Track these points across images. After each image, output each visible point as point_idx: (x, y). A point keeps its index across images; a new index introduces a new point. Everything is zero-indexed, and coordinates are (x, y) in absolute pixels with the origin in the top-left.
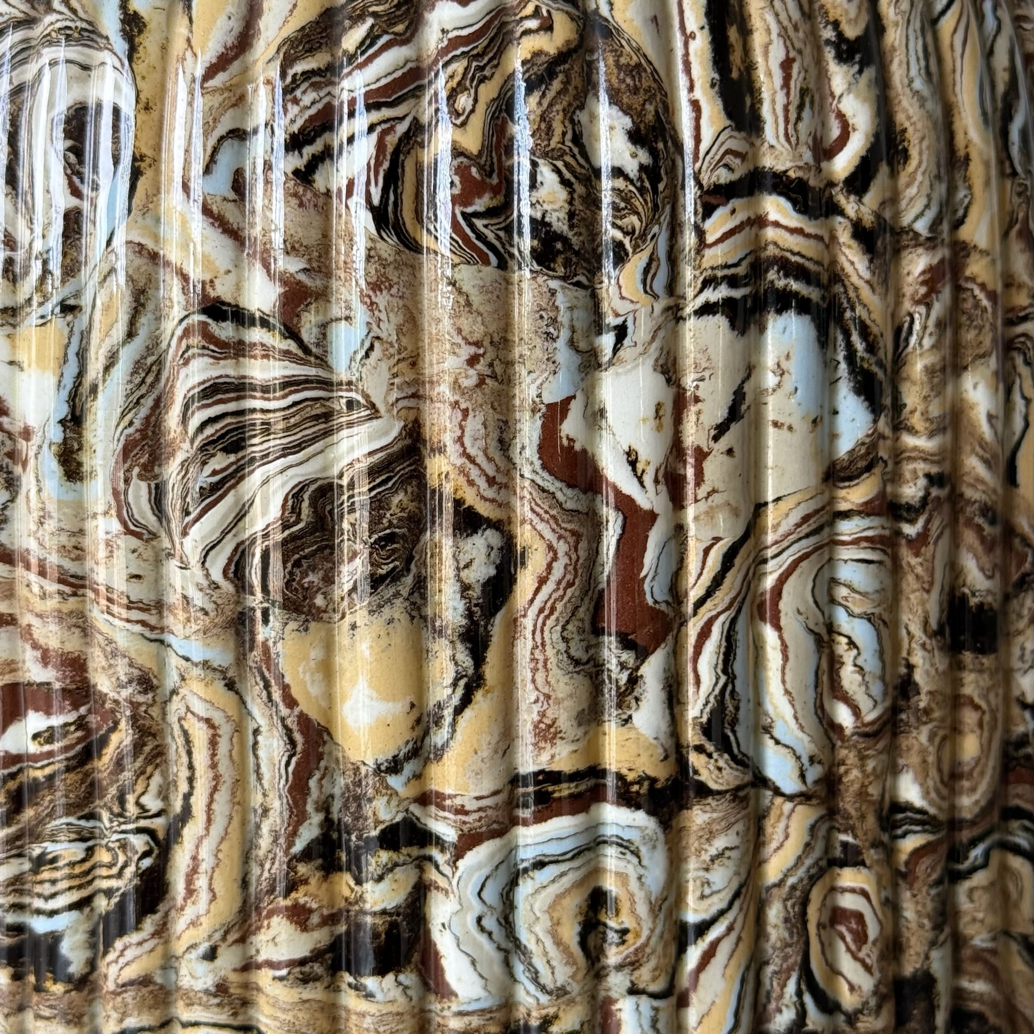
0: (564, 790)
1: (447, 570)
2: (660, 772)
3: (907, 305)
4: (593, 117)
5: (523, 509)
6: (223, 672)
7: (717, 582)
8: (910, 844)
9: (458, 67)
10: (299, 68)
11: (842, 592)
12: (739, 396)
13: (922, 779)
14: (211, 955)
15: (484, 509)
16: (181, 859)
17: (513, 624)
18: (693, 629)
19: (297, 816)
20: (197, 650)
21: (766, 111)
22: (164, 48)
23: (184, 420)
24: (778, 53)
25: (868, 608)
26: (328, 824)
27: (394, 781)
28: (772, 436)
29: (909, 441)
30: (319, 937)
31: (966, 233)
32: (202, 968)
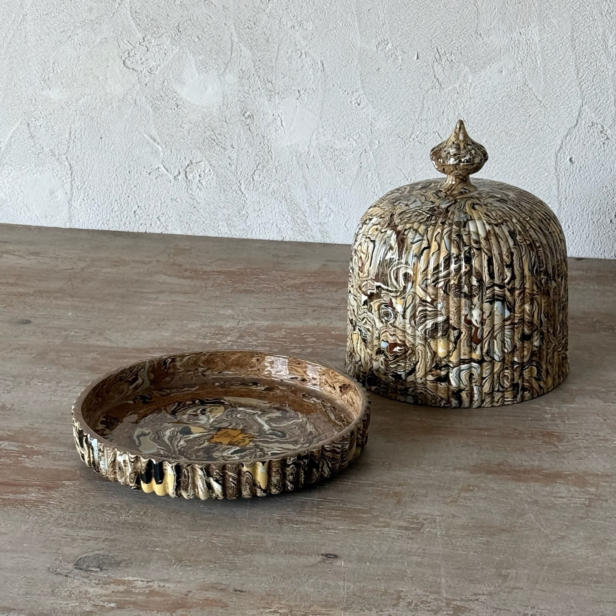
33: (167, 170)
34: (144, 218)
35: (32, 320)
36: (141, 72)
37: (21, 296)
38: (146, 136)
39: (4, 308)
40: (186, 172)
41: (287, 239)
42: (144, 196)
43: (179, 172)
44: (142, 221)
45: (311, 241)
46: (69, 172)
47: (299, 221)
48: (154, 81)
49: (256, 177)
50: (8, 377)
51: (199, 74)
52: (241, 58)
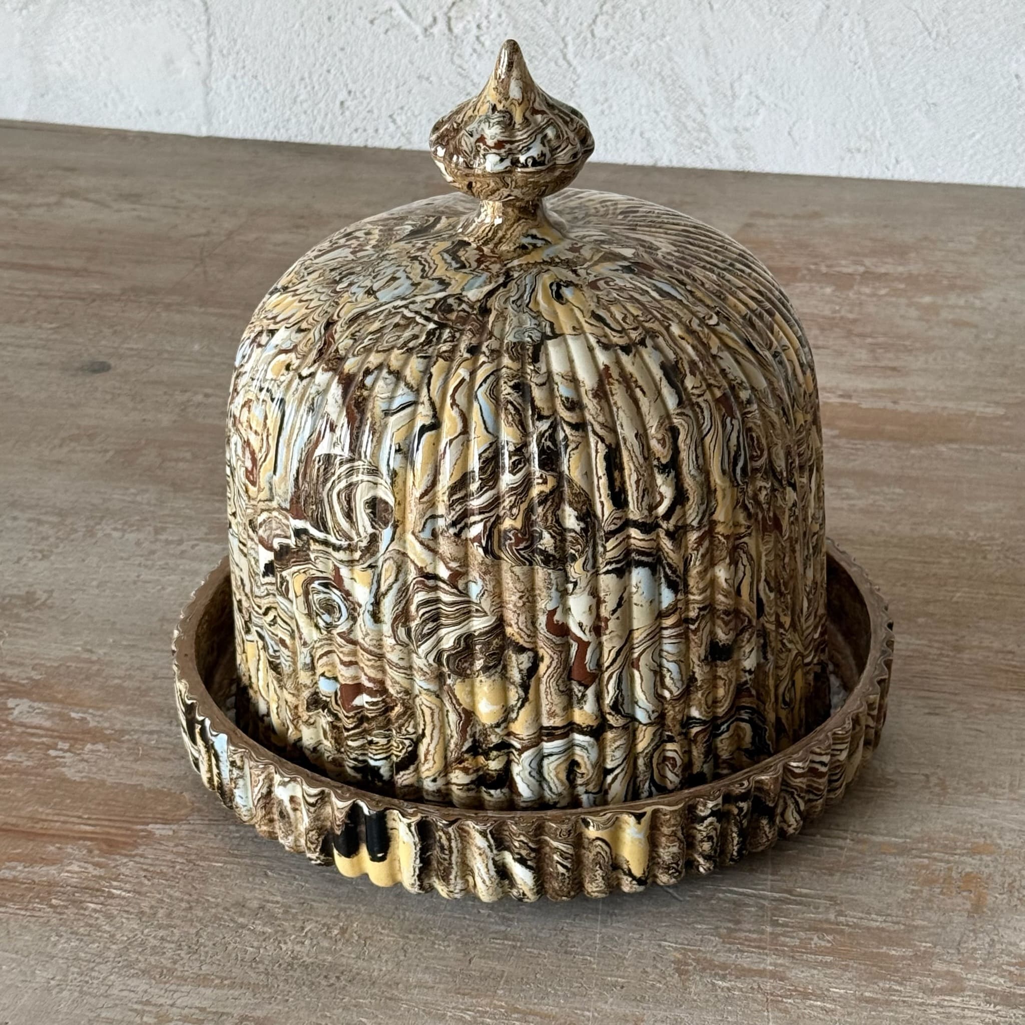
0: (559, 732)
1: (514, 664)
2: (594, 724)
3: (690, 551)
4: (563, 511)
5: (541, 644)
6: (435, 692)
7: (614, 661)
8: (695, 730)
9: (513, 498)
10: (455, 497)
11: (665, 654)
12: (621, 598)
13: (699, 708)
14: (434, 780)
15: (526, 645)
16: (422, 749)
17: (539, 680)
18: (606, 675)
19: (463, 739)
20: (425, 685)
21: (630, 499)
22: (405, 483)
23: (417, 611)
24: (634, 477)
25: (675, 658)
26: (475, 741)
27: (497, 730)
28: (635, 608)
29: (691, 597)
30: (474, 777)
31: (715, 517)
32: (431, 784)
34: (361, 116)
35: (112, 362)
37: (94, 301)
39: (56, 330)
40: (449, 19)
41: (664, 162)
42: (360, 69)
44: (357, 123)
45: (716, 166)
46: (203, 18)
47: (690, 124)
49: (599, 30)
50: (46, 513)
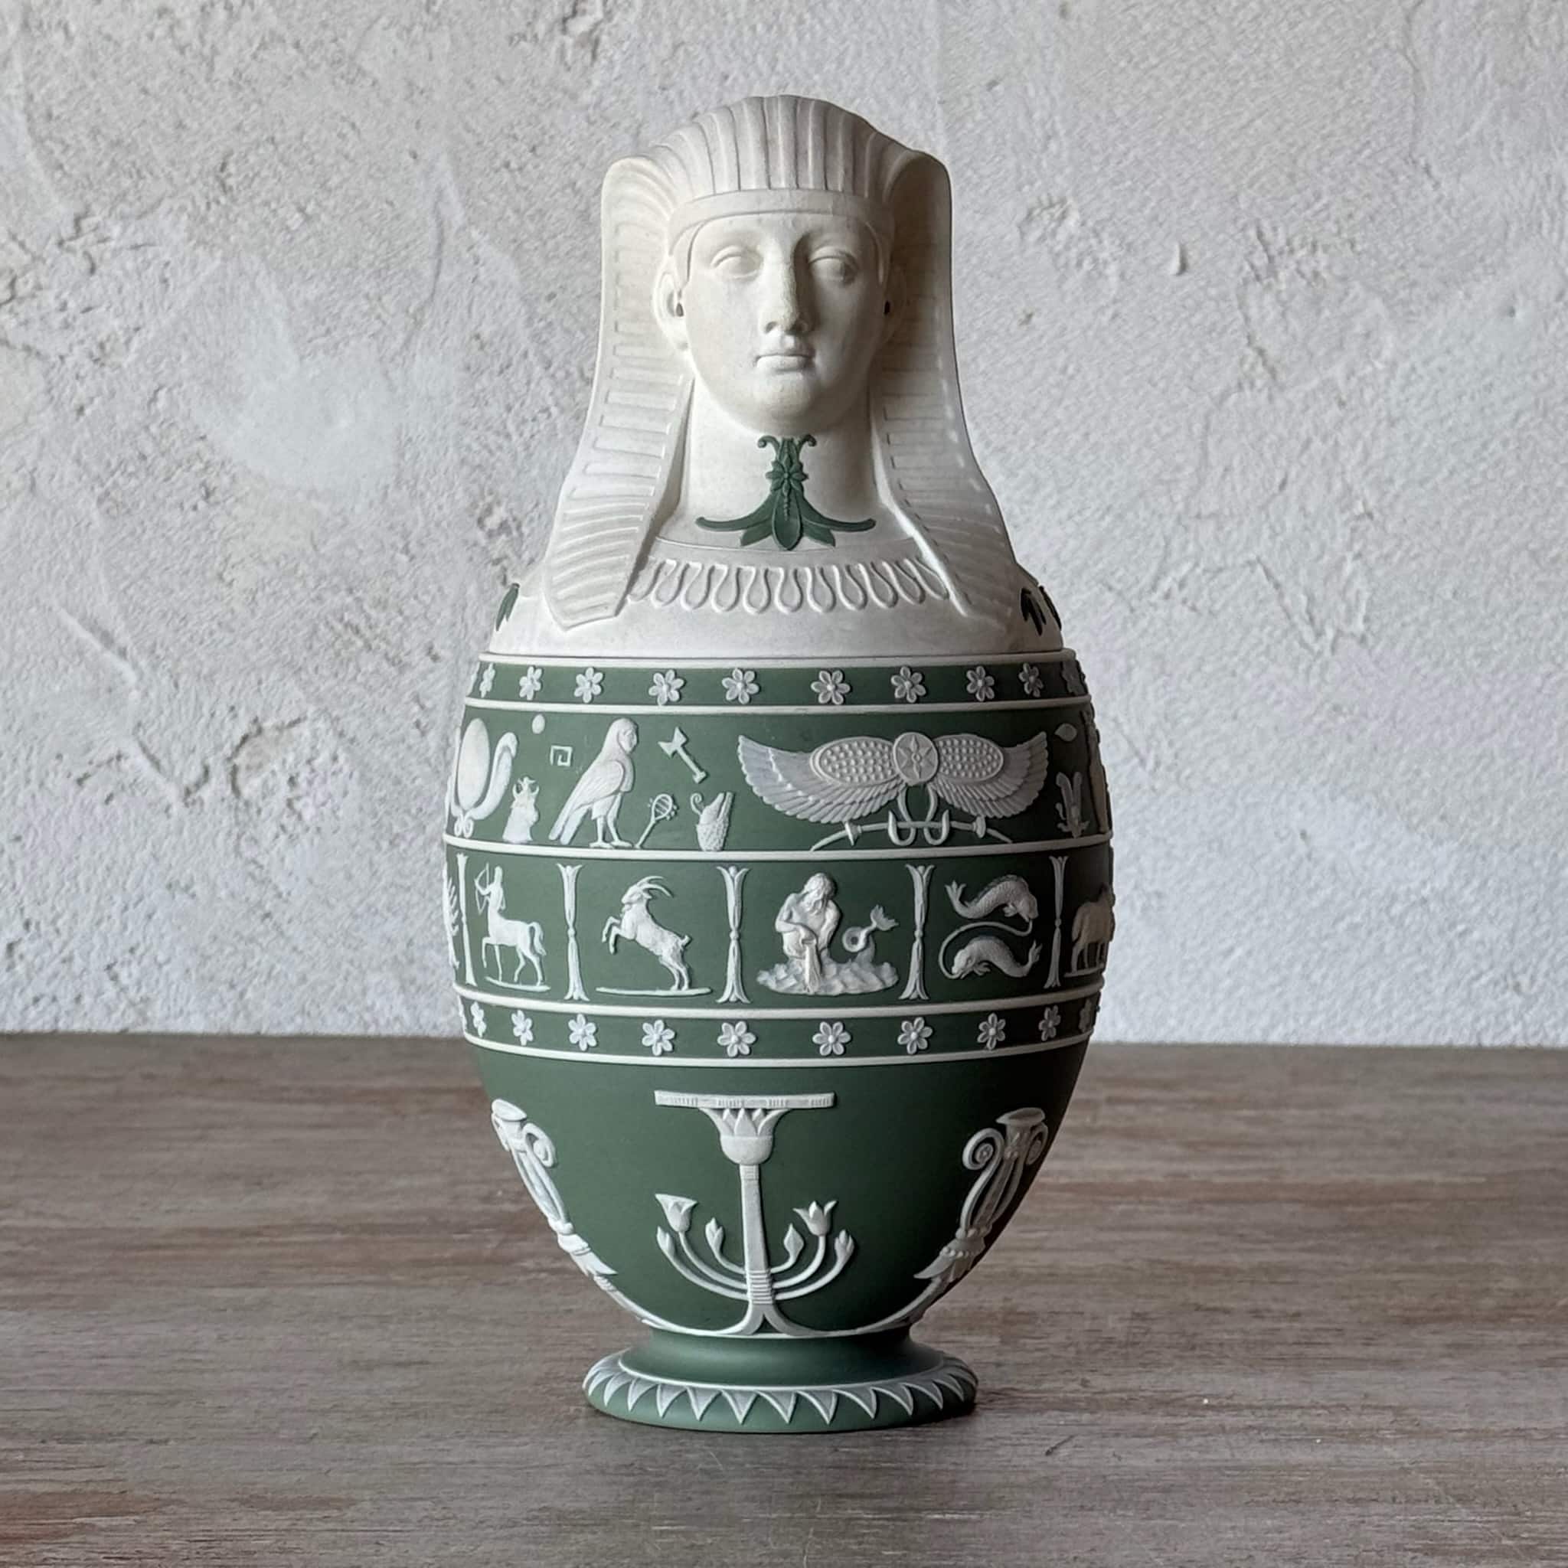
33: (156, 763)
36: (62, 358)
38: (72, 622)
43: (206, 771)
48: (113, 394)
51: (302, 358)
52: (478, 289)
